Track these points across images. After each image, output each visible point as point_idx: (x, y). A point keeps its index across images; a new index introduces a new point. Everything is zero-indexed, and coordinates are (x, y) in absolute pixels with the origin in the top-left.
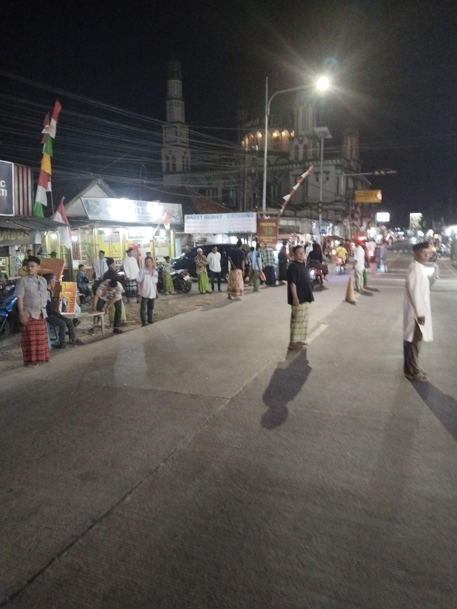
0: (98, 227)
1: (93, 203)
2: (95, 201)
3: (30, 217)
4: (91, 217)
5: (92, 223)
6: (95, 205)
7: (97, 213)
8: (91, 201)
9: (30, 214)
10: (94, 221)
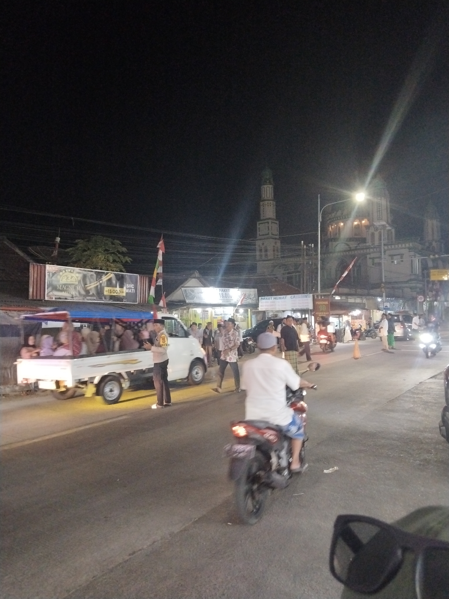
0: (192, 308)
1: (190, 291)
2: (191, 290)
3: (146, 304)
4: (187, 301)
5: (189, 305)
6: (191, 293)
7: (193, 298)
8: (188, 290)
9: (146, 302)
10: (190, 304)
